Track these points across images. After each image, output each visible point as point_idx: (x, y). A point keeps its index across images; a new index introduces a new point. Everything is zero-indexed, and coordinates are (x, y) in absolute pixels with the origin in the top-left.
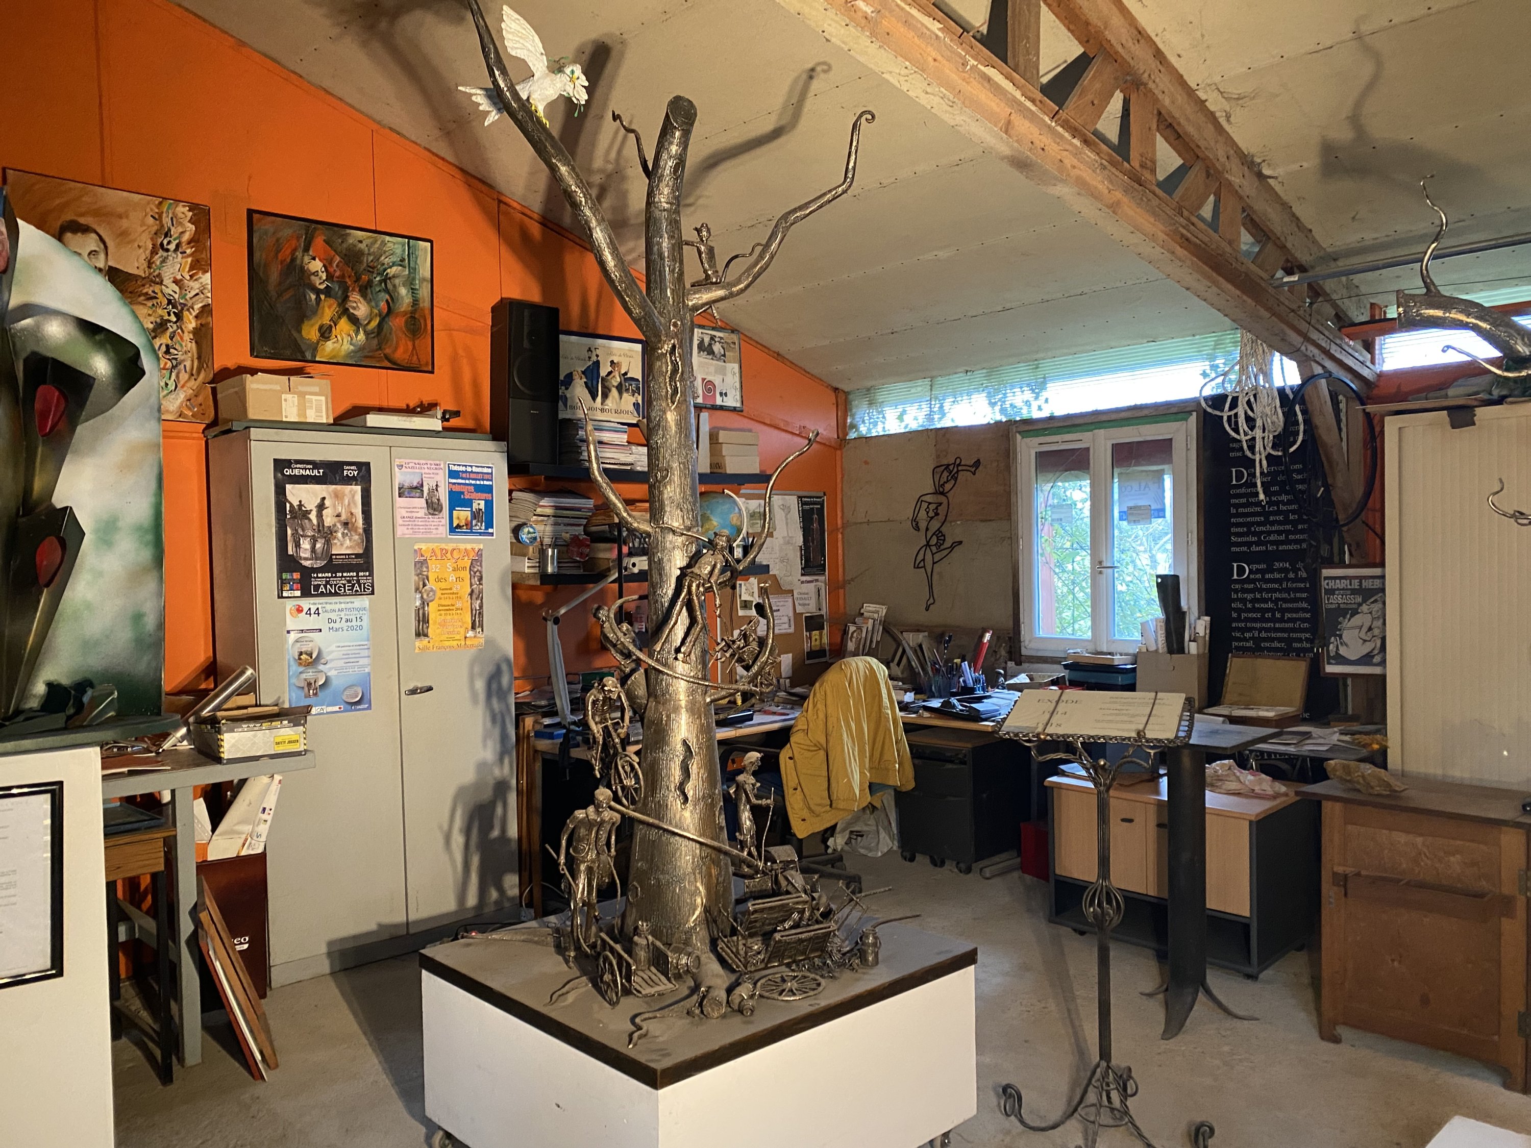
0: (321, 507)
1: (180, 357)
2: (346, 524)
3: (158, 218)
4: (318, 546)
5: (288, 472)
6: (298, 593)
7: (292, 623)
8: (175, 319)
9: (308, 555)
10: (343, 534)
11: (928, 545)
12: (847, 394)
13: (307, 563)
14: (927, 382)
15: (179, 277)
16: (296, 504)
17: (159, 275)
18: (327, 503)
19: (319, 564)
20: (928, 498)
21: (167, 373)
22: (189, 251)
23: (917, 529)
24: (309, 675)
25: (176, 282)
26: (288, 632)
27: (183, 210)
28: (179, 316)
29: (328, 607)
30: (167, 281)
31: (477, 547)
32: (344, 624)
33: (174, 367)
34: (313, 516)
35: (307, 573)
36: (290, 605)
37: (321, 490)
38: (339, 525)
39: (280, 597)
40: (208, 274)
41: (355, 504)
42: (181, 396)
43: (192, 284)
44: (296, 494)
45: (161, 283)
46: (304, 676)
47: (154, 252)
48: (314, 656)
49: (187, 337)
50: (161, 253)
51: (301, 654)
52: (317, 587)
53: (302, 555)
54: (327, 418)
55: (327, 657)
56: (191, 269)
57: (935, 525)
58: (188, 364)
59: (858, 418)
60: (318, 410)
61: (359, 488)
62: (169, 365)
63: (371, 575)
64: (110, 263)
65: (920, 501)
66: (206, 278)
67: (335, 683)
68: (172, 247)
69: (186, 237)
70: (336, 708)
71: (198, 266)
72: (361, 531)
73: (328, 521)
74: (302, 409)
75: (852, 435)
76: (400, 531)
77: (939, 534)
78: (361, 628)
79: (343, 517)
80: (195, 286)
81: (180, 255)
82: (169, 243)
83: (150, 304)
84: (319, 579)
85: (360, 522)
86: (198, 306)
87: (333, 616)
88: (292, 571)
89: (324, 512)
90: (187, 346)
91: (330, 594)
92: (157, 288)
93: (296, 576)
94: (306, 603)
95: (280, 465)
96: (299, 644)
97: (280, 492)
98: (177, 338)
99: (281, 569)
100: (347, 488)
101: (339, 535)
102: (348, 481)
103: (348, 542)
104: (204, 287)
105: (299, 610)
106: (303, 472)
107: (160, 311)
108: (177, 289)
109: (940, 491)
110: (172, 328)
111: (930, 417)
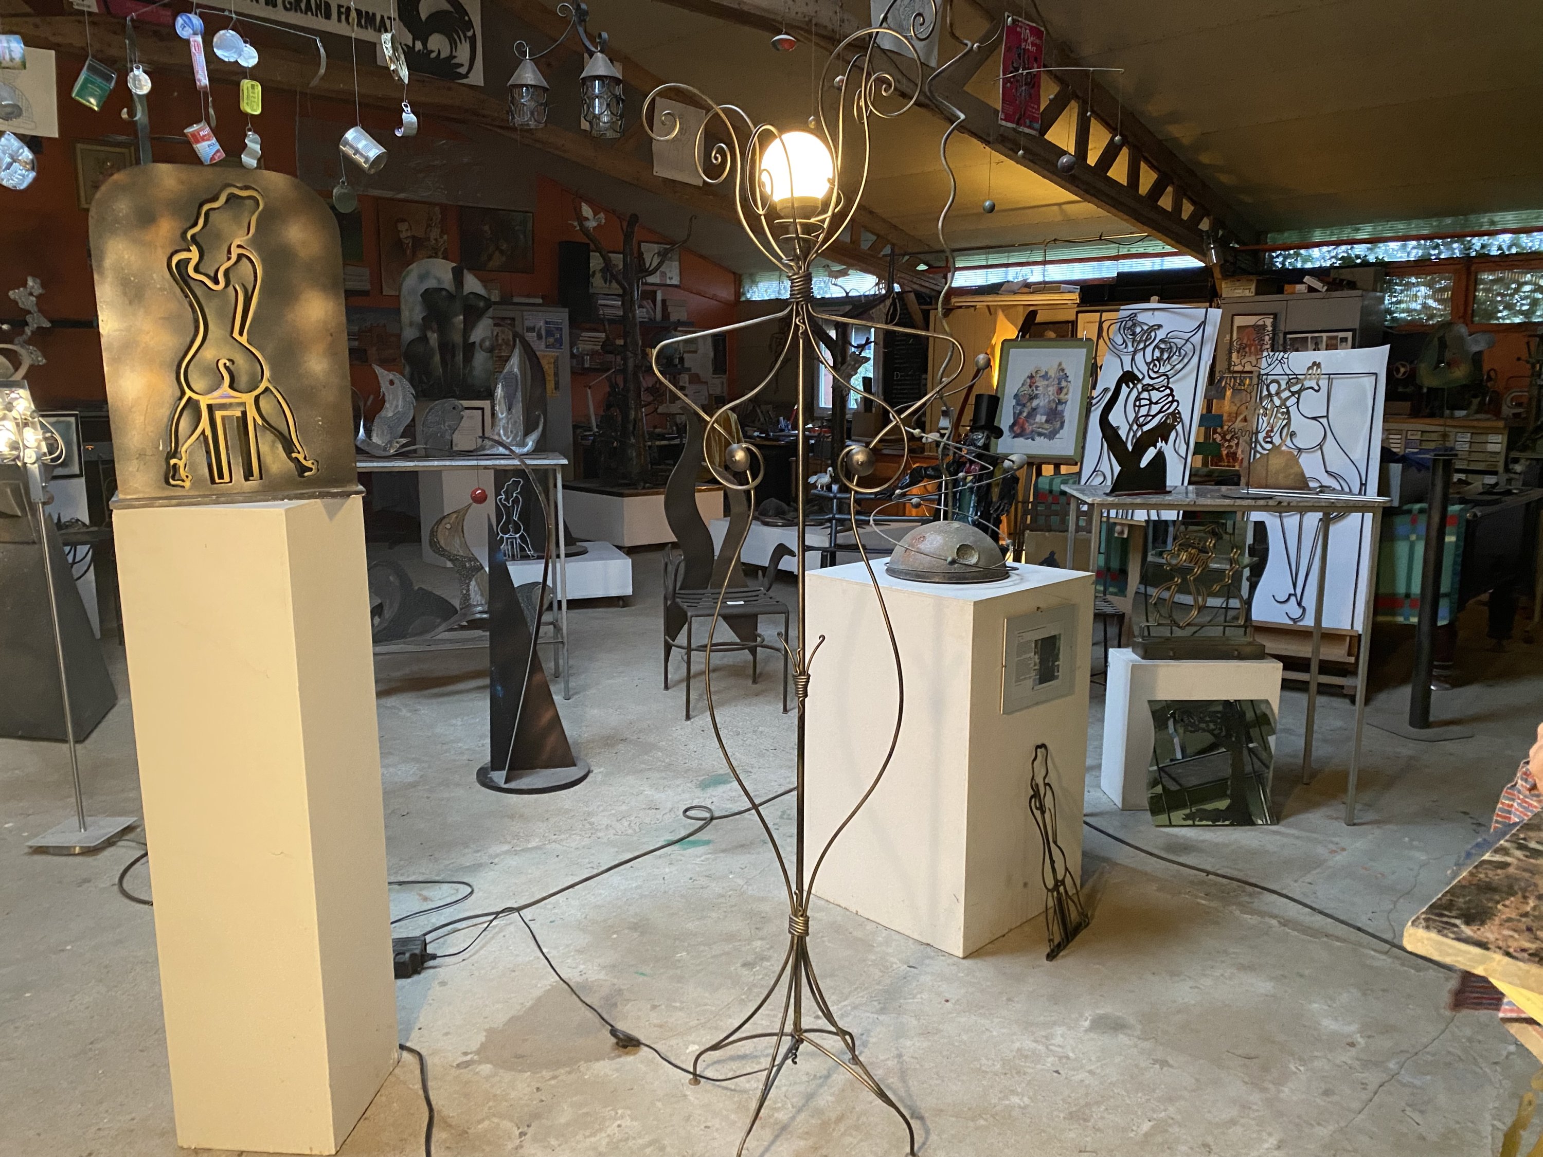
8: (434, 255)
12: (740, 276)
14: (778, 273)
23: (771, 350)
31: (556, 354)
43: (441, 240)
45: (430, 241)
59: (746, 288)
64: (413, 233)
75: (743, 299)
83: (426, 249)
92: (428, 243)
107: (429, 252)
108: (435, 242)
109: (782, 332)
111: (779, 293)
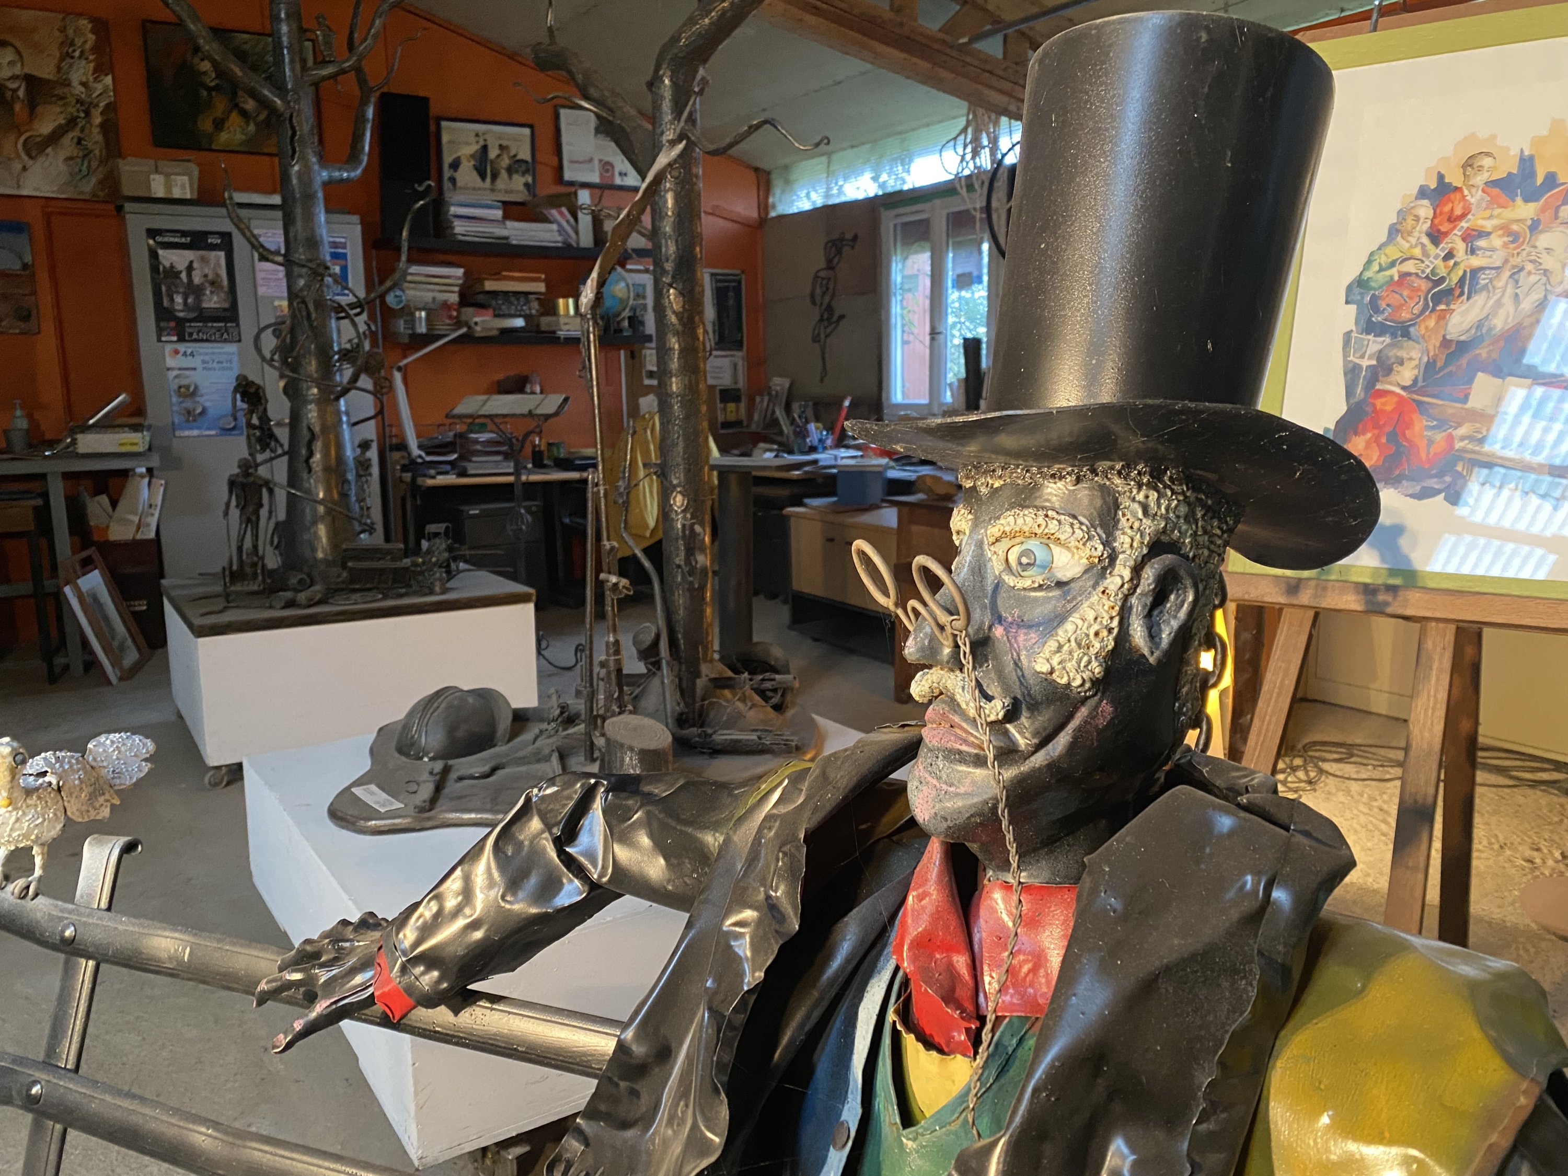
0: (190, 268)
1: (90, 145)
2: (213, 283)
3: (63, 30)
4: (190, 300)
5: (159, 239)
6: (175, 338)
7: (170, 362)
8: (82, 115)
9: (180, 307)
10: (212, 293)
11: (821, 320)
12: (768, 173)
13: (181, 315)
14: (824, 159)
15: (84, 80)
16: (168, 265)
17: (68, 79)
18: (195, 265)
19: (192, 315)
20: (822, 274)
21: (79, 160)
22: (91, 57)
23: (814, 303)
24: (188, 404)
25: (83, 84)
26: (168, 369)
27: (84, 23)
28: (87, 113)
29: (201, 351)
30: (75, 83)
32: (215, 365)
33: (85, 156)
34: (184, 276)
35: (181, 322)
36: (168, 348)
37: (189, 255)
38: (207, 285)
39: (159, 340)
40: (109, 78)
41: (220, 266)
42: (94, 180)
43: (96, 85)
44: (168, 257)
45: (69, 85)
46: (184, 405)
47: (62, 59)
48: (192, 389)
49: (96, 131)
50: (69, 60)
51: (180, 387)
52: (191, 334)
53: (177, 307)
54: (191, 193)
55: (202, 391)
56: (95, 71)
57: (827, 299)
58: (97, 152)
59: (777, 199)
60: (183, 187)
61: (222, 254)
62: (81, 154)
63: (238, 325)
64: (26, 70)
65: (816, 277)
66: (109, 80)
67: (211, 412)
68: (77, 54)
69: (88, 46)
70: (213, 432)
71: (99, 70)
72: (226, 289)
73: (197, 280)
74: (168, 187)
75: (773, 214)
76: (261, 291)
77: (829, 308)
78: (231, 369)
79: (210, 277)
80: (99, 87)
81: (84, 62)
82: (74, 51)
83: (61, 103)
84: (190, 328)
85: (225, 282)
86: (102, 104)
87: (207, 358)
88: (168, 320)
89: (194, 273)
90: (96, 136)
91: (202, 341)
92: (66, 90)
93: (172, 324)
94: (182, 347)
95: (152, 233)
96: (177, 381)
97: (154, 255)
98: (86, 131)
99: (159, 319)
100: (213, 254)
101: (208, 292)
102: (213, 247)
103: (215, 298)
104: (107, 87)
105: (176, 352)
106: (172, 240)
107: (70, 109)
108: (83, 90)
109: (830, 267)
110: (82, 124)
111: (827, 195)
